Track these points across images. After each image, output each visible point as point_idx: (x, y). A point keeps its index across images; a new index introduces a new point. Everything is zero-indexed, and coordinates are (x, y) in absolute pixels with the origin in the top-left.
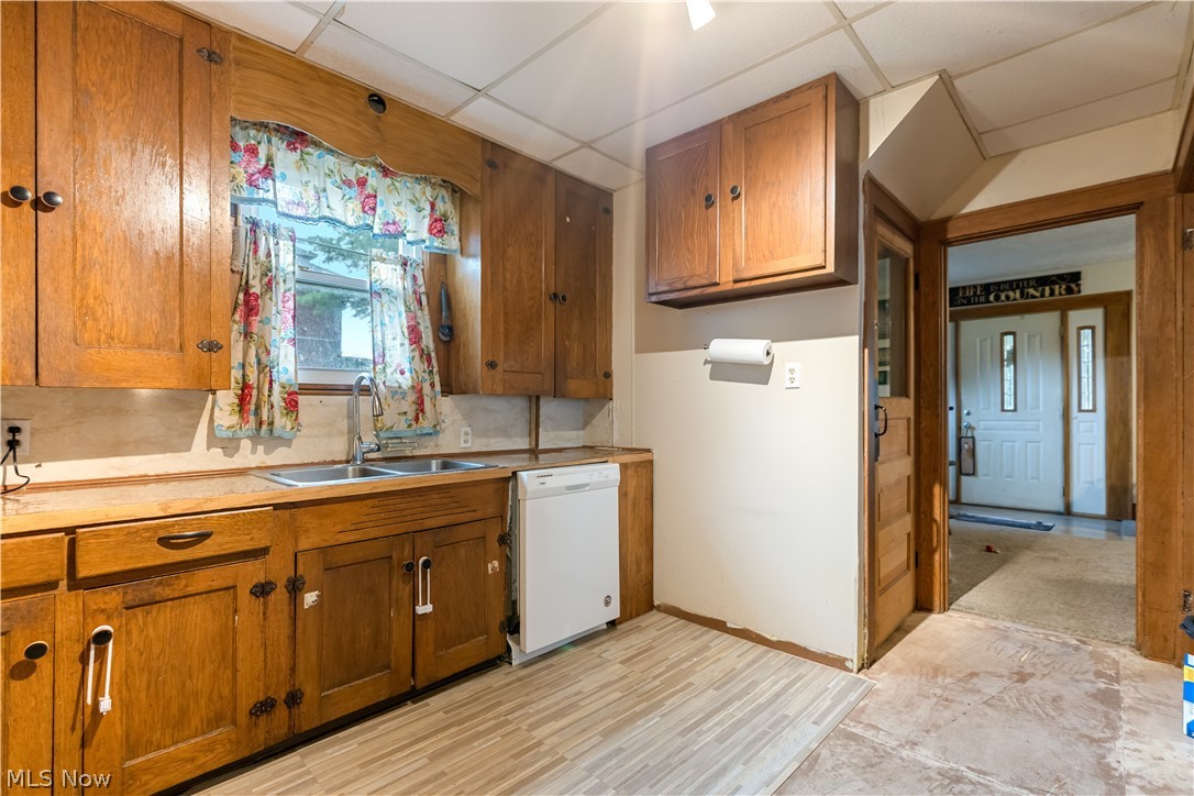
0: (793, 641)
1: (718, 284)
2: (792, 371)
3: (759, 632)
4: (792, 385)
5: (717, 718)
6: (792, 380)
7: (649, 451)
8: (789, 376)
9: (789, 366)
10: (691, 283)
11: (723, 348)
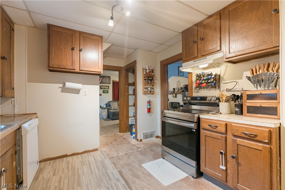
0: (85, 150)
1: (75, 70)
2: (85, 91)
3: (76, 152)
4: (85, 95)
5: (93, 168)
6: (85, 93)
7: (36, 114)
8: (84, 92)
9: (85, 90)
10: (66, 67)
11: (68, 85)
